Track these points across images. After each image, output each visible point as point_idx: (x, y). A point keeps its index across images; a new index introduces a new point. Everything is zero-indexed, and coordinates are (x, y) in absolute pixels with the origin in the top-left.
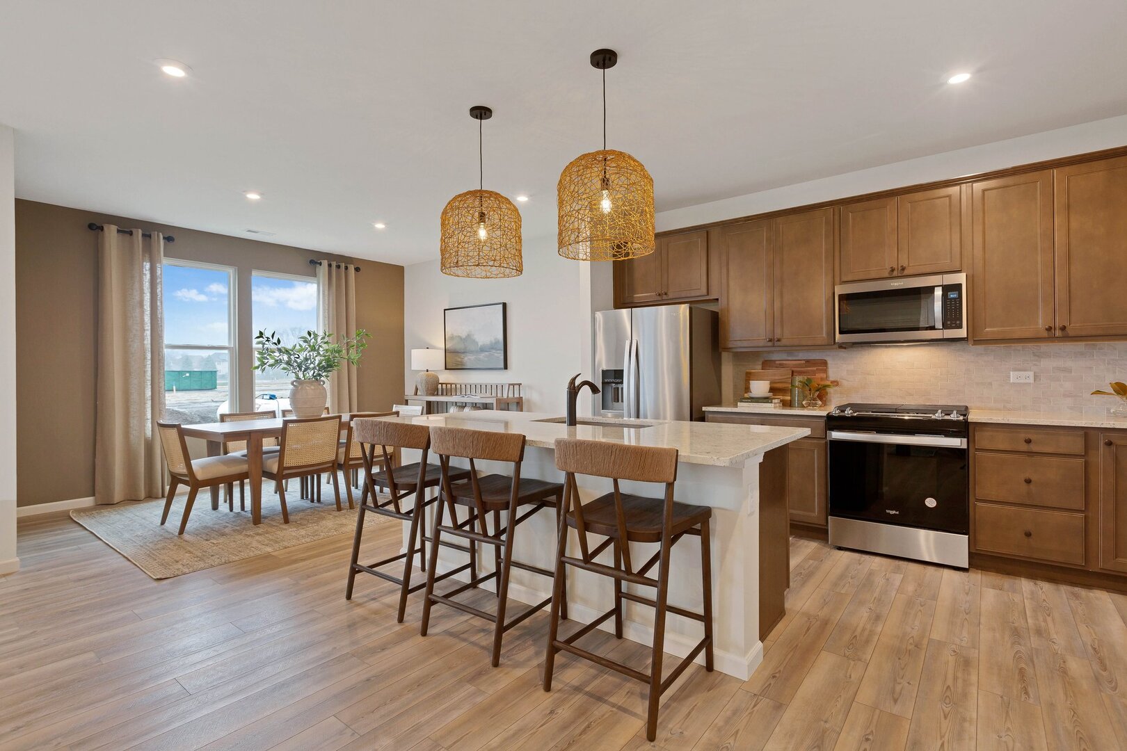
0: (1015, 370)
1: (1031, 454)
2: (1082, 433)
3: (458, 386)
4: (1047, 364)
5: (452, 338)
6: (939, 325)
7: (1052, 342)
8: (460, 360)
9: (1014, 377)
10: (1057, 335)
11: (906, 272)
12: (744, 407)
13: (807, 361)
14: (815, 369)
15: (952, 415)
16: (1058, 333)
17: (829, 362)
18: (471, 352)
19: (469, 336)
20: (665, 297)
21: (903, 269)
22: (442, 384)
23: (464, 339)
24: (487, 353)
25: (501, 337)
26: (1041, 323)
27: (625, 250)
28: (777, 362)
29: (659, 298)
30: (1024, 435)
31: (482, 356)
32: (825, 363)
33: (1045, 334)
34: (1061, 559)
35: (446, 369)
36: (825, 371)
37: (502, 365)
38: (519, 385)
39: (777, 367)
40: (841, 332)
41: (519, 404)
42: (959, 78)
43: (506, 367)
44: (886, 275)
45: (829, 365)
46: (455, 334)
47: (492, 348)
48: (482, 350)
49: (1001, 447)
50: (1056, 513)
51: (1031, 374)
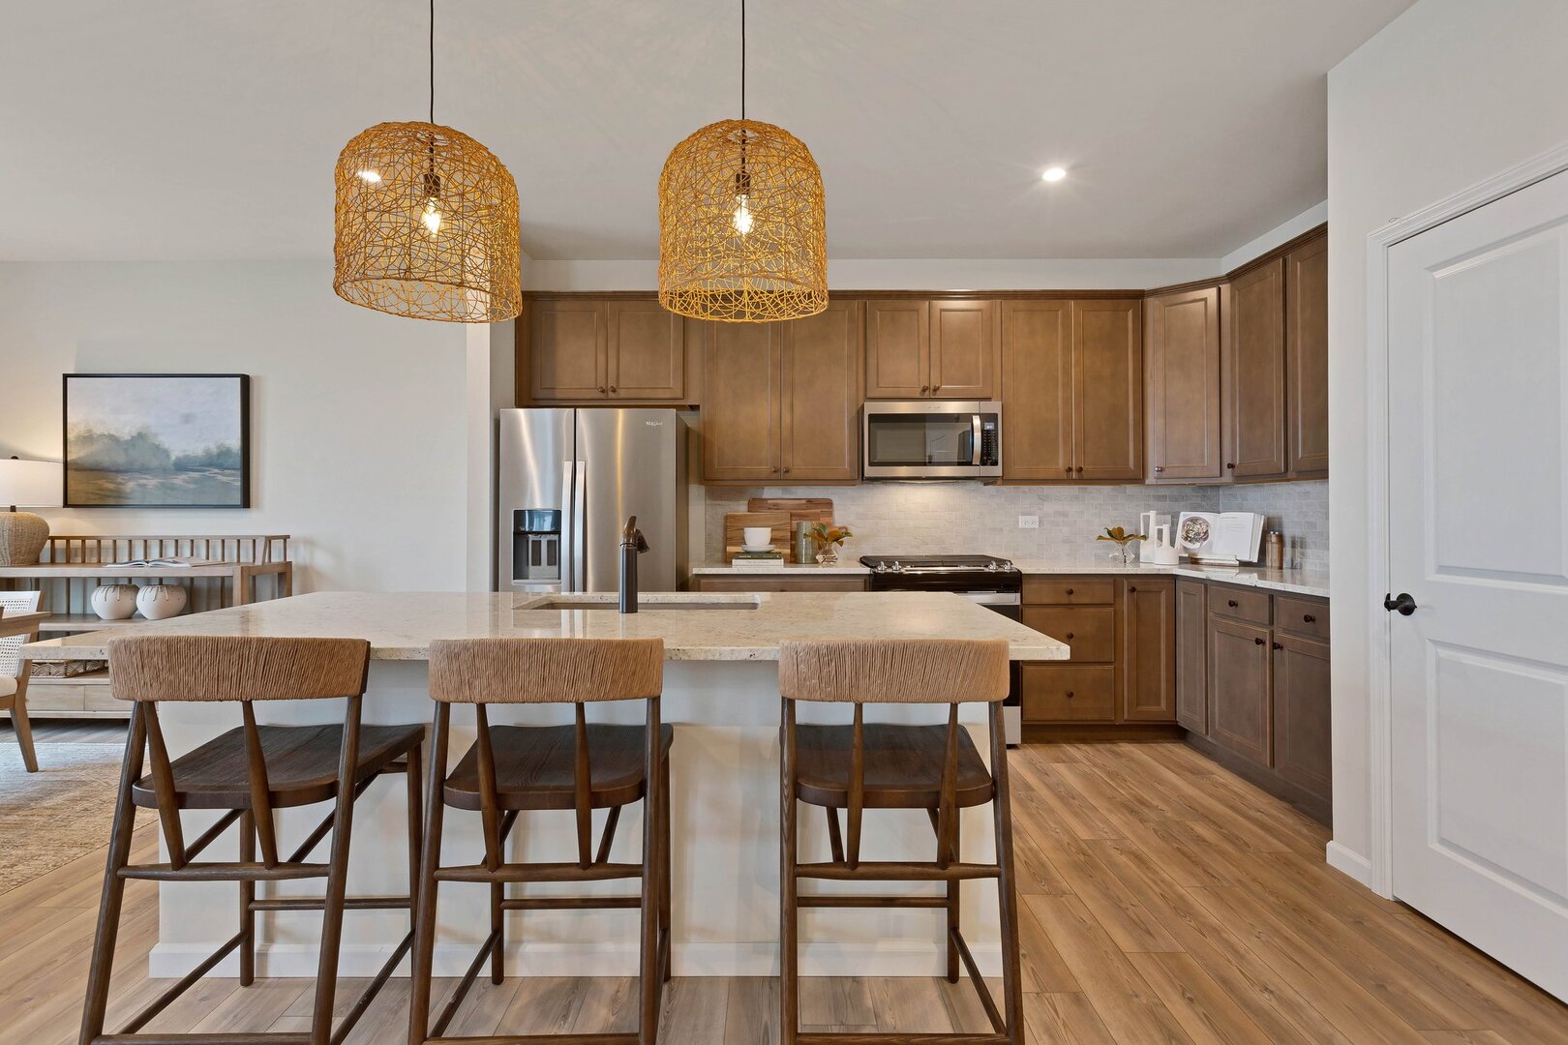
0: (1023, 514)
1: (1071, 606)
2: (1111, 580)
3: (107, 543)
4: (1050, 508)
5: (88, 438)
6: (976, 460)
7: (1070, 484)
8: (111, 486)
9: (1023, 522)
10: (1074, 477)
11: (939, 395)
12: (740, 567)
13: (809, 501)
14: (819, 511)
15: (991, 567)
16: (1074, 475)
17: (834, 502)
18: (144, 470)
19: (141, 437)
20: (611, 395)
21: (936, 390)
22: (53, 539)
23: (127, 442)
24: (196, 475)
25: (235, 443)
26: (1061, 464)
27: (736, 306)
28: (769, 502)
29: (602, 396)
30: (1065, 586)
31: (180, 480)
32: (829, 503)
33: (1064, 476)
34: (1096, 717)
35: (66, 504)
36: (831, 514)
37: (237, 499)
38: (285, 538)
39: (769, 509)
40: (871, 464)
41: (284, 579)
42: (1054, 175)
43: (246, 503)
44: (918, 395)
45: (835, 506)
46: (98, 430)
47: (211, 465)
48: (181, 466)
49: (1046, 601)
50: (1092, 668)
51: (1036, 518)
